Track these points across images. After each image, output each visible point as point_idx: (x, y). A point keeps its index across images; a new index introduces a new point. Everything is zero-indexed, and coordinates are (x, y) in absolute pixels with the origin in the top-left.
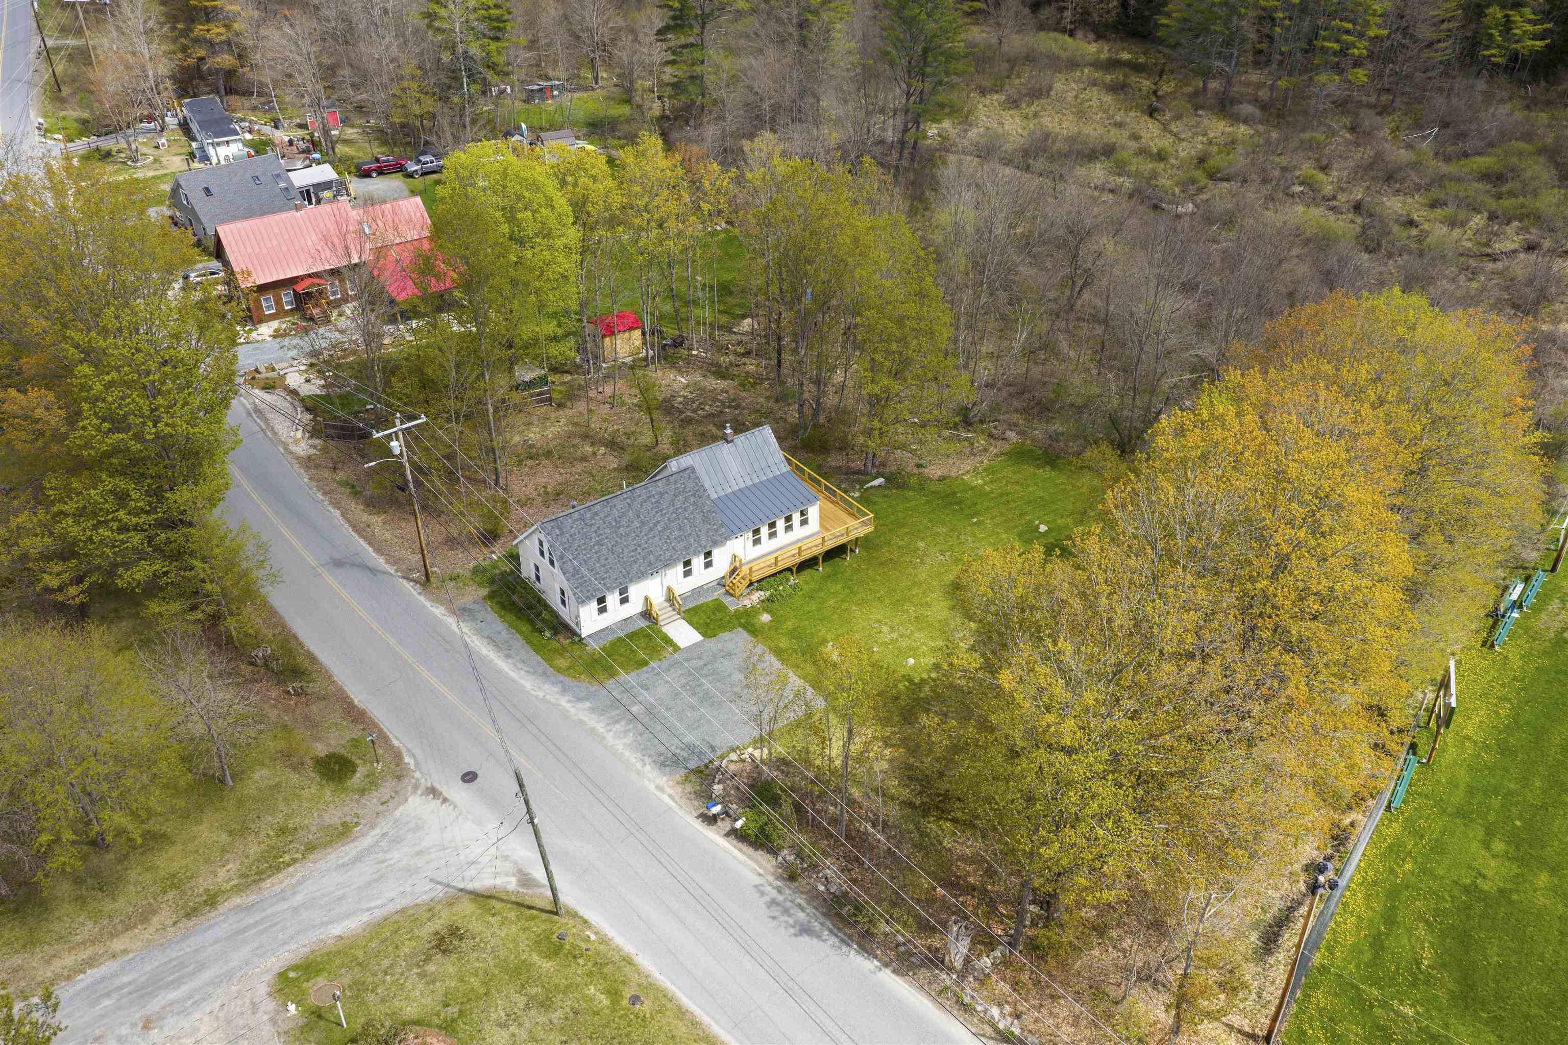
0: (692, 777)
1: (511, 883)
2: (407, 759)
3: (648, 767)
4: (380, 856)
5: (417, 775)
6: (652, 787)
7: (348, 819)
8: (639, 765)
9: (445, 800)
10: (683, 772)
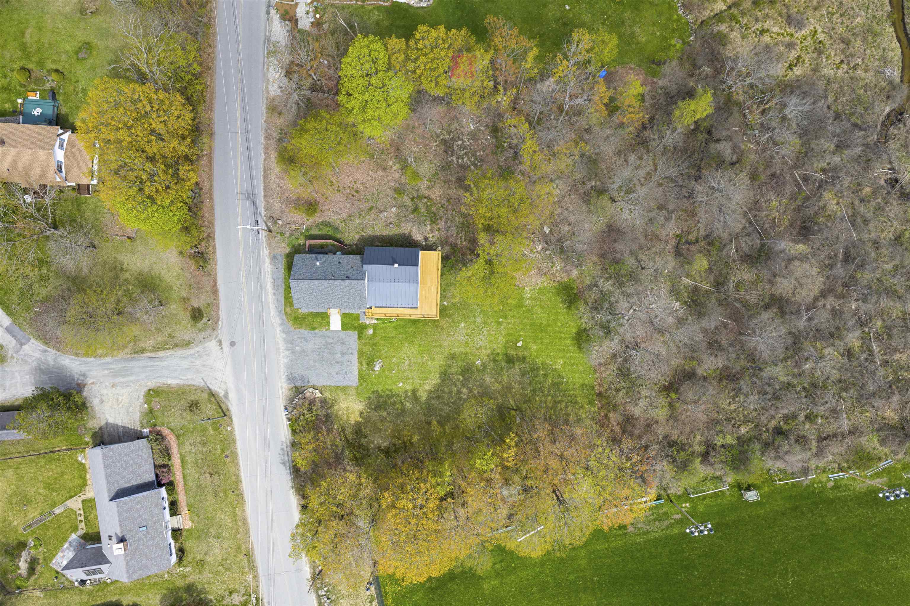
0: (294, 389)
1: (222, 393)
2: (220, 323)
3: (284, 377)
4: (193, 360)
5: (219, 332)
6: (280, 385)
7: (191, 340)
8: (282, 373)
9: (222, 348)
10: (293, 385)
